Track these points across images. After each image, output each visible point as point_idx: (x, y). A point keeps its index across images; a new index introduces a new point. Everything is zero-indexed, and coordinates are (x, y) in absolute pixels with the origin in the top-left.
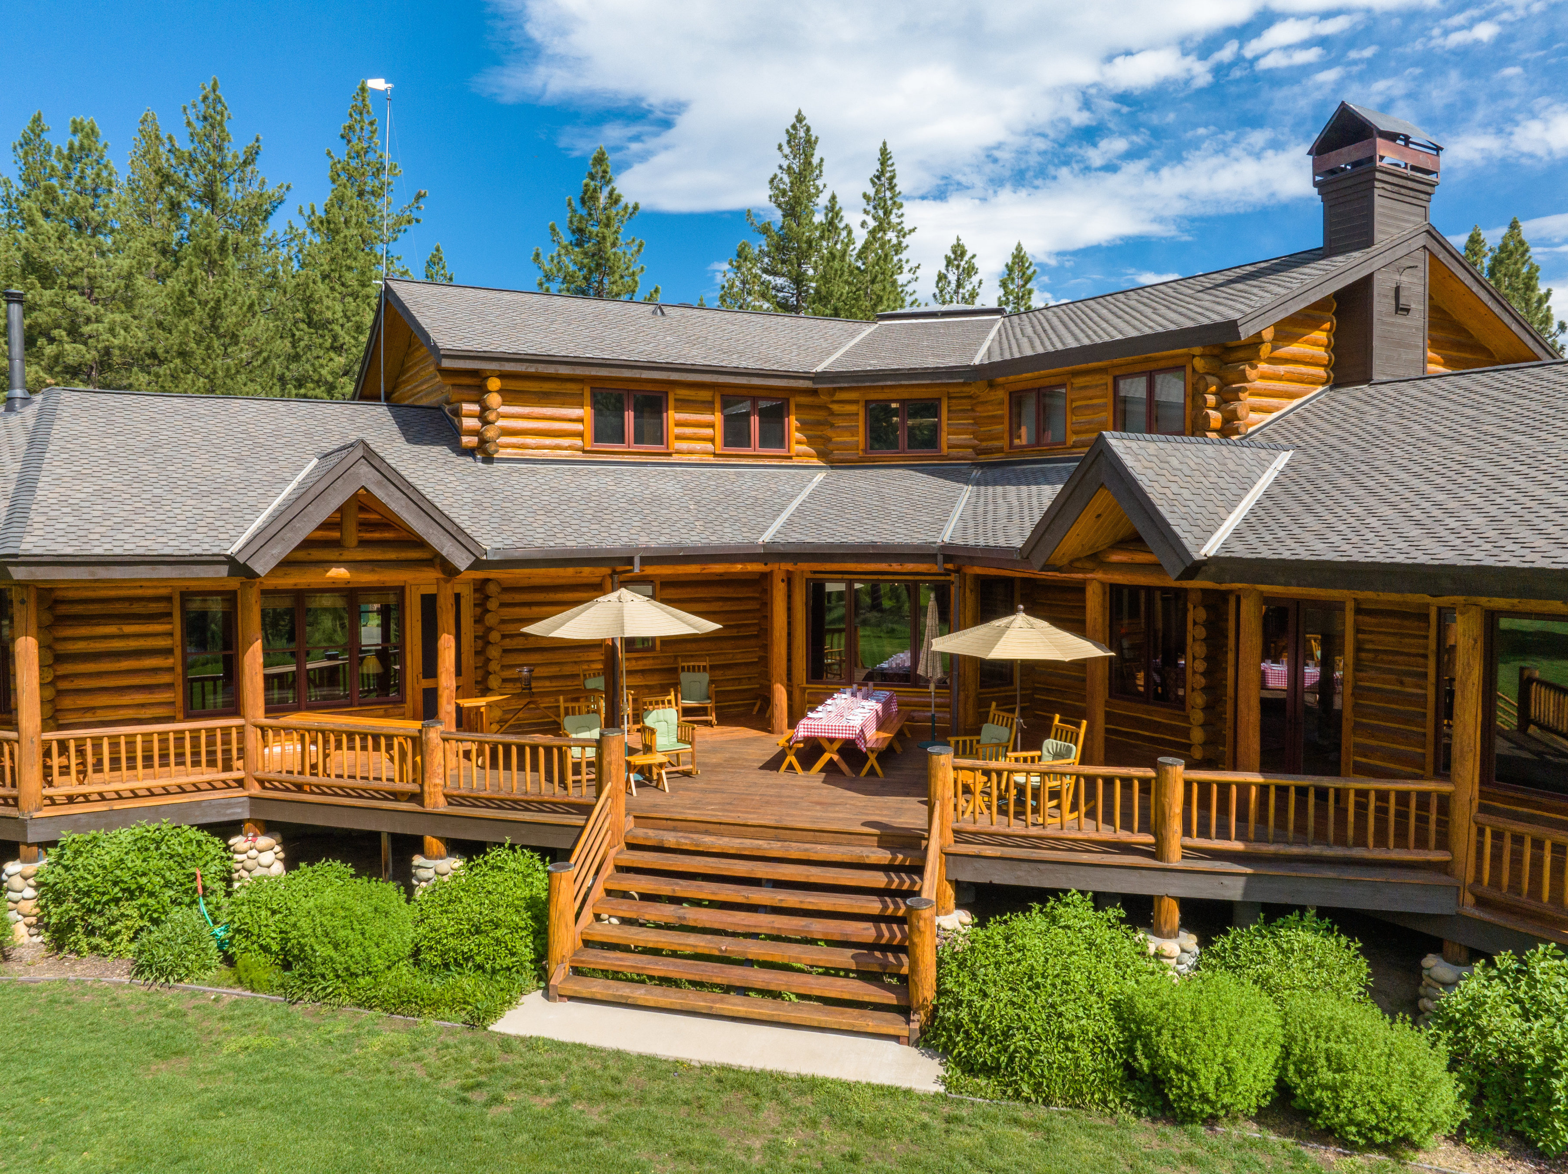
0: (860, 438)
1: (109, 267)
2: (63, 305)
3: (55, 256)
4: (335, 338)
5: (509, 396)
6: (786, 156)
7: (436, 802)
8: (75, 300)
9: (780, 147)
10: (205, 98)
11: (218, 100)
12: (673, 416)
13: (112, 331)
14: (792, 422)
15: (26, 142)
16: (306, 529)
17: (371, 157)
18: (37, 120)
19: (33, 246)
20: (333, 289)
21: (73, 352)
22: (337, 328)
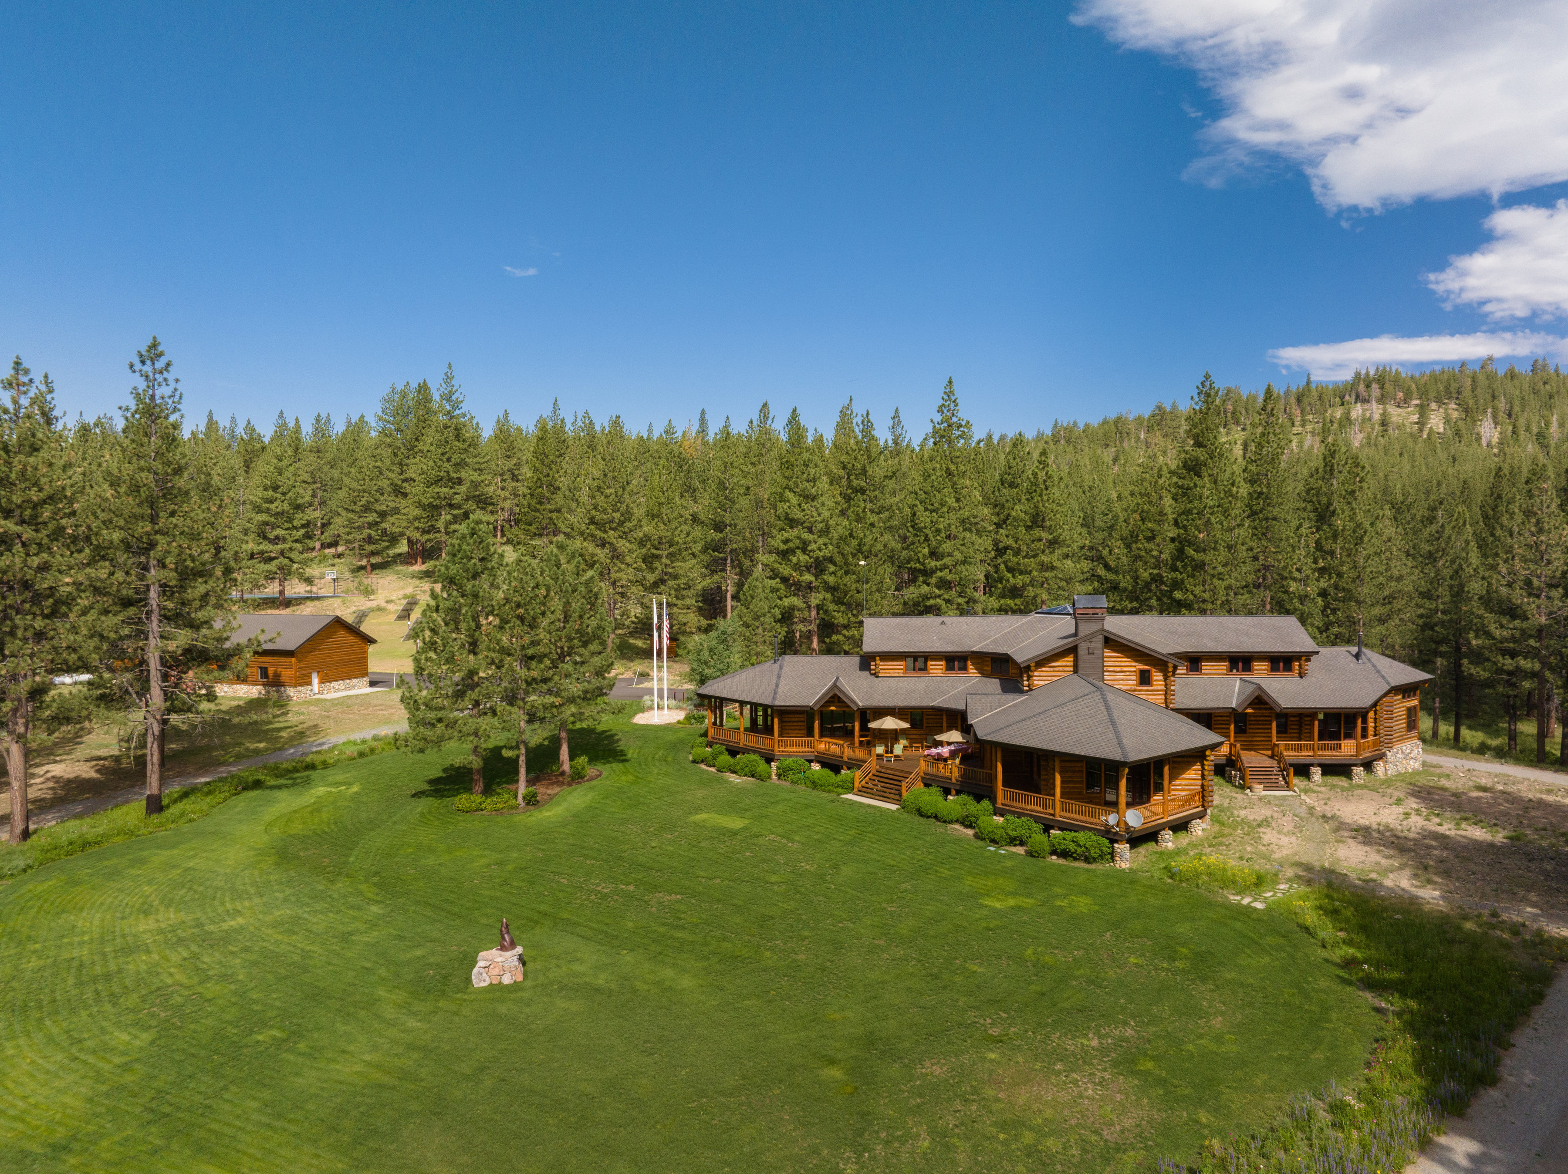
0: (989, 668)
1: (819, 515)
2: (799, 538)
3: (798, 515)
4: (927, 535)
5: (881, 660)
6: (1197, 403)
7: (845, 759)
8: (806, 536)
9: (1192, 398)
10: (863, 422)
11: (869, 421)
12: (930, 663)
13: (820, 549)
14: (969, 663)
15: (790, 422)
16: (827, 698)
17: (954, 419)
18: (794, 411)
19: (789, 511)
20: (926, 509)
21: (803, 558)
22: (927, 531)
